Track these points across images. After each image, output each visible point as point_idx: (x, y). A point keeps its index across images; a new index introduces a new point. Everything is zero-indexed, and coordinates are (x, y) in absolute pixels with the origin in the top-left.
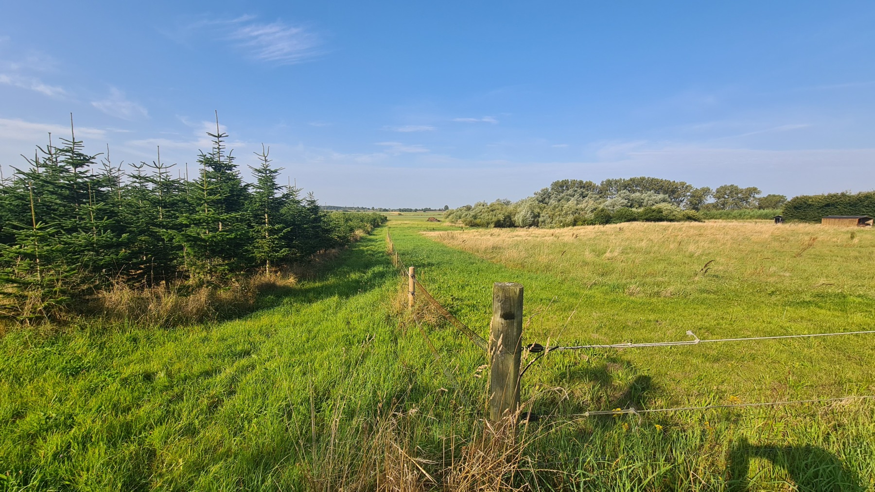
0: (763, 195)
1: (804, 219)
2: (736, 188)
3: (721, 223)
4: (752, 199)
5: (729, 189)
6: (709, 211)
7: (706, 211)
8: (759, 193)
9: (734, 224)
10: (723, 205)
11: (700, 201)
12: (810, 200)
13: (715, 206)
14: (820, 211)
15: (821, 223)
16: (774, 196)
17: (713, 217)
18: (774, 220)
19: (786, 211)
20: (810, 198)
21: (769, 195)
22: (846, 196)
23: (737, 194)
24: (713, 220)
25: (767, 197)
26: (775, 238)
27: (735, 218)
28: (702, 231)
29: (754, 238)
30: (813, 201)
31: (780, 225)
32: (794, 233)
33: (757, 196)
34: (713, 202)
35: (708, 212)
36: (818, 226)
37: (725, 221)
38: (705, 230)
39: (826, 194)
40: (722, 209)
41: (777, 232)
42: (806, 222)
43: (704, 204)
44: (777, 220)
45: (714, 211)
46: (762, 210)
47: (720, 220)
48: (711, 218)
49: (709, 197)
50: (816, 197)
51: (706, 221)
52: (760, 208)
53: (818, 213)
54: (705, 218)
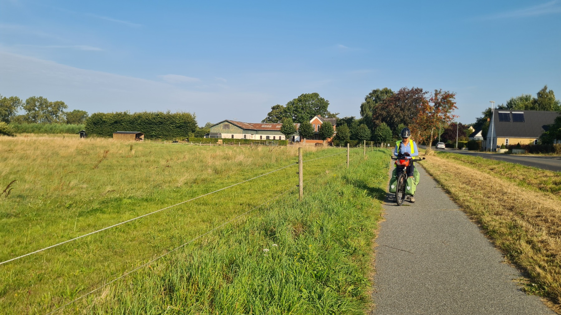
0: (69, 110)
1: (101, 134)
2: (46, 101)
3: (32, 137)
4: (61, 113)
5: (38, 101)
6: (21, 124)
7: (17, 124)
8: (65, 107)
9: (44, 138)
10: (34, 117)
11: (11, 113)
12: (104, 117)
13: (26, 119)
14: (111, 127)
15: (112, 137)
16: (78, 111)
17: (25, 131)
18: (79, 135)
19: (88, 127)
20: (104, 115)
21: (75, 110)
22: (127, 115)
23: (47, 107)
24: (25, 134)
25: (73, 112)
26: (79, 152)
27: (46, 132)
28: (12, 146)
29: (62, 152)
30: (106, 118)
31: (83, 139)
32: (94, 147)
33: (64, 110)
34: (24, 114)
35: (19, 125)
36: (110, 140)
37: (37, 135)
38: (15, 145)
39: (115, 113)
40: (34, 122)
41: (81, 147)
42: (103, 137)
43: (14, 115)
44: (82, 134)
45: (25, 124)
46: (69, 125)
47: (32, 134)
48: (23, 132)
49: (19, 108)
50: (108, 115)
51: (18, 135)
52: (68, 122)
53: (111, 129)
54: (16, 132)
